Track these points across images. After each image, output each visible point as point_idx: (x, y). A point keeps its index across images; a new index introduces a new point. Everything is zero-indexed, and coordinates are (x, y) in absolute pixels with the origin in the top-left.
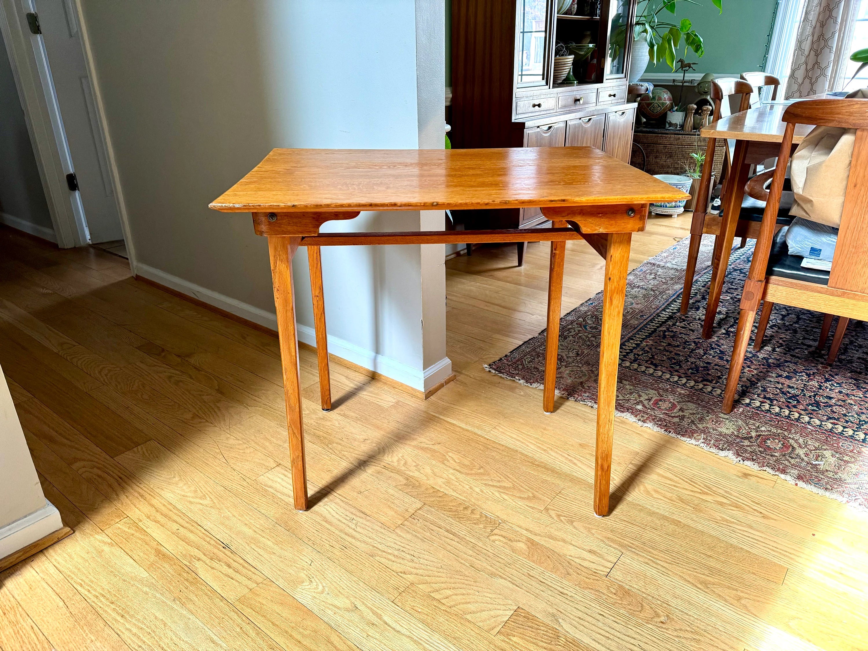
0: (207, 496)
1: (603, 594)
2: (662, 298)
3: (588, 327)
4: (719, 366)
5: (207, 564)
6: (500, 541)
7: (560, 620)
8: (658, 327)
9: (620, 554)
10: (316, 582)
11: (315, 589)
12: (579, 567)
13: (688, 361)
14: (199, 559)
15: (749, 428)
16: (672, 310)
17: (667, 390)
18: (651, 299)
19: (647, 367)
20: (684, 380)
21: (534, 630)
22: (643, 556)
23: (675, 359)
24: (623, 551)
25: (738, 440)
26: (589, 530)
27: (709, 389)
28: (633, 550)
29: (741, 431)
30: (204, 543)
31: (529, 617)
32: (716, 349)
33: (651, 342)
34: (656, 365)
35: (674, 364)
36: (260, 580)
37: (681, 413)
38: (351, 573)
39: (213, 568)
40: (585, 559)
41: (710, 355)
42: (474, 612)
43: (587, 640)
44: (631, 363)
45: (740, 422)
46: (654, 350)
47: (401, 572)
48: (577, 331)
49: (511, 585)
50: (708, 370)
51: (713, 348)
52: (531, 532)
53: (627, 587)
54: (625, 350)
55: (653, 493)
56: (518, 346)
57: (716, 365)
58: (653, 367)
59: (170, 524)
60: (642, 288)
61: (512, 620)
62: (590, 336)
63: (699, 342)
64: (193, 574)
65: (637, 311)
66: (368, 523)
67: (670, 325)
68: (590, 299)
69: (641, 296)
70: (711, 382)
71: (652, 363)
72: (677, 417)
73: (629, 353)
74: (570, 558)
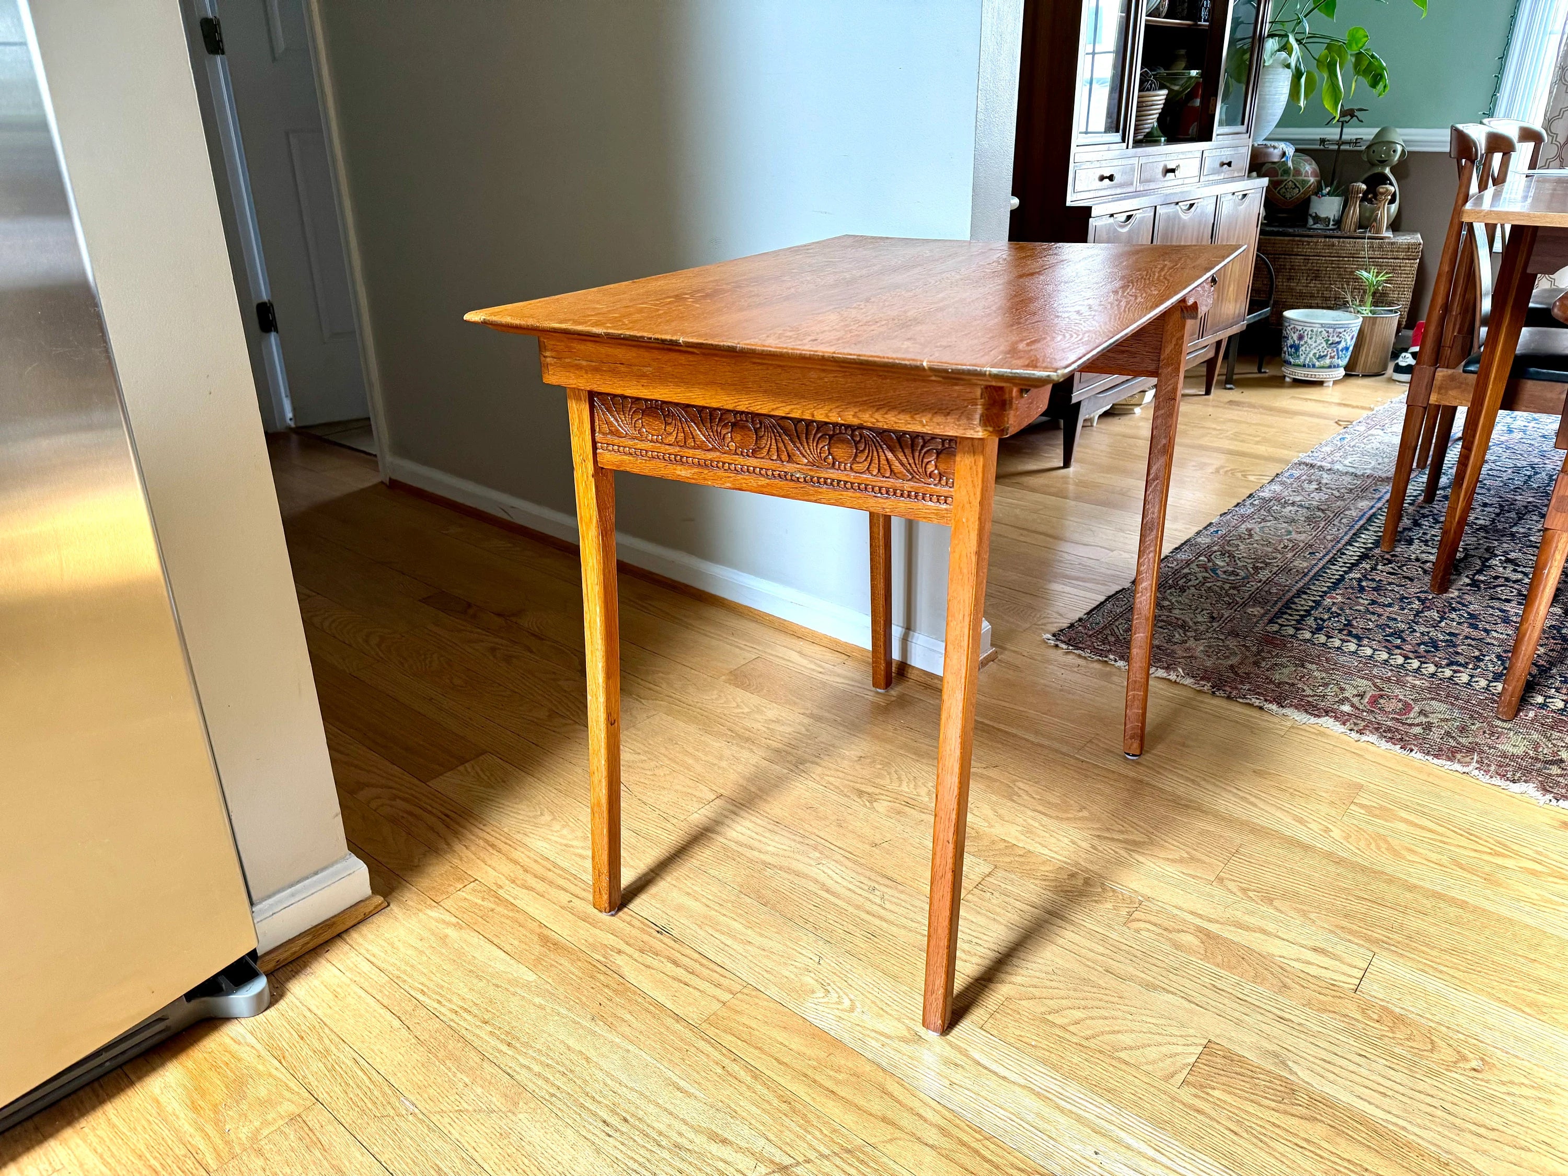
1: (1357, 1019)
2: (1340, 522)
3: (1219, 572)
4: (1473, 639)
5: (636, 960)
6: (1149, 930)
7: (1291, 1064)
8: (1346, 572)
9: (1371, 954)
10: (837, 992)
11: (837, 1003)
12: (1302, 975)
13: (1415, 631)
14: (620, 952)
15: (1554, 745)
16: (1364, 543)
17: (1389, 679)
18: (1322, 526)
19: (1343, 641)
20: (1416, 664)
21: (1247, 1079)
22: (1413, 959)
23: (1390, 628)
24: (1375, 949)
25: (1539, 765)
26: (1305, 914)
27: (1465, 678)
28: (1393, 948)
29: (1541, 750)
30: (622, 925)
31: (1233, 1058)
32: (1459, 610)
33: (1340, 599)
34: (1359, 638)
35: (1391, 635)
36: (737, 987)
37: (1423, 719)
39: (648, 967)
40: (1309, 963)
41: (1453, 620)
44: (1313, 633)
45: (1535, 735)
46: (1348, 611)
48: (1201, 579)
49: (1188, 1005)
50: (1455, 646)
51: (1454, 609)
52: (1201, 916)
53: (1397, 1010)
54: (1297, 611)
55: (1404, 852)
56: (1098, 603)
58: (1355, 641)
59: (554, 893)
60: (1301, 506)
61: (1203, 1061)
62: (1226, 586)
63: (1426, 598)
64: (616, 976)
65: (1302, 545)
66: (903, 898)
67: (1366, 569)
68: (1212, 522)
69: (1303, 519)
70: (1465, 666)
71: (1350, 634)
72: (1418, 725)
73: (1305, 616)
74: (1282, 960)
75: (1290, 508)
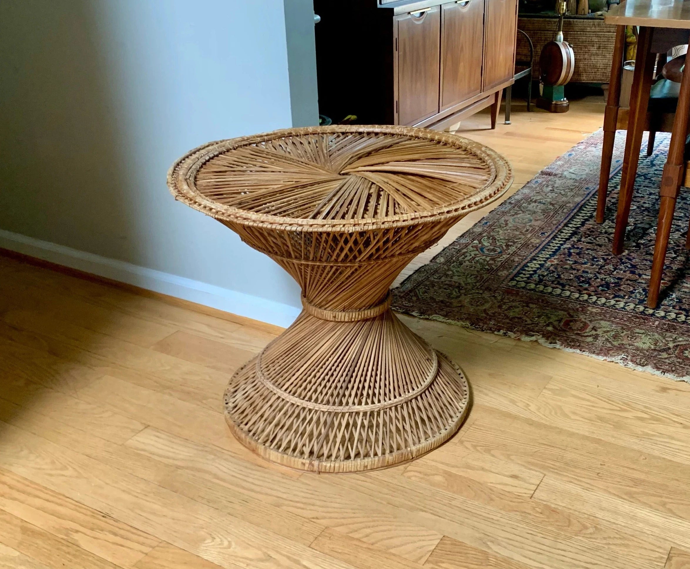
0: (68, 467)
1: (530, 514)
2: (563, 212)
3: (484, 250)
4: (631, 281)
5: (88, 536)
6: (416, 476)
7: (489, 543)
8: (562, 245)
9: (542, 475)
10: (220, 538)
11: (220, 544)
12: (502, 492)
13: (598, 278)
14: (77, 531)
15: (667, 341)
16: (575, 225)
17: (577, 309)
18: (551, 214)
19: (553, 288)
20: (594, 298)
21: (463, 555)
22: (566, 476)
23: (583, 277)
24: (545, 472)
25: (656, 353)
26: (508, 456)
27: (622, 304)
28: (556, 471)
29: (658, 344)
30: (79, 515)
31: (455, 543)
32: (626, 263)
33: (556, 262)
34: (563, 286)
35: (583, 282)
36: (155, 544)
37: (594, 332)
38: (258, 525)
39: (95, 538)
40: (506, 485)
41: (621, 270)
42: (398, 546)
43: (517, 557)
44: (536, 285)
45: (657, 336)
46: (559, 269)
47: (313, 518)
48: (473, 255)
49: (434, 517)
50: (620, 286)
51: (623, 263)
52: (447, 465)
53: (553, 506)
54: (529, 271)
55: (570, 415)
56: (407, 276)
57: (627, 280)
58: (560, 287)
59: (31, 500)
60: (540, 202)
61: (440, 548)
62: (488, 259)
63: (608, 259)
64: (75, 546)
65: (537, 228)
66: (266, 475)
67: (574, 241)
68: (484, 218)
69: (540, 211)
70: (623, 298)
71: (559, 283)
72: (590, 336)
73: (533, 274)
74: (492, 485)
75: (534, 204)
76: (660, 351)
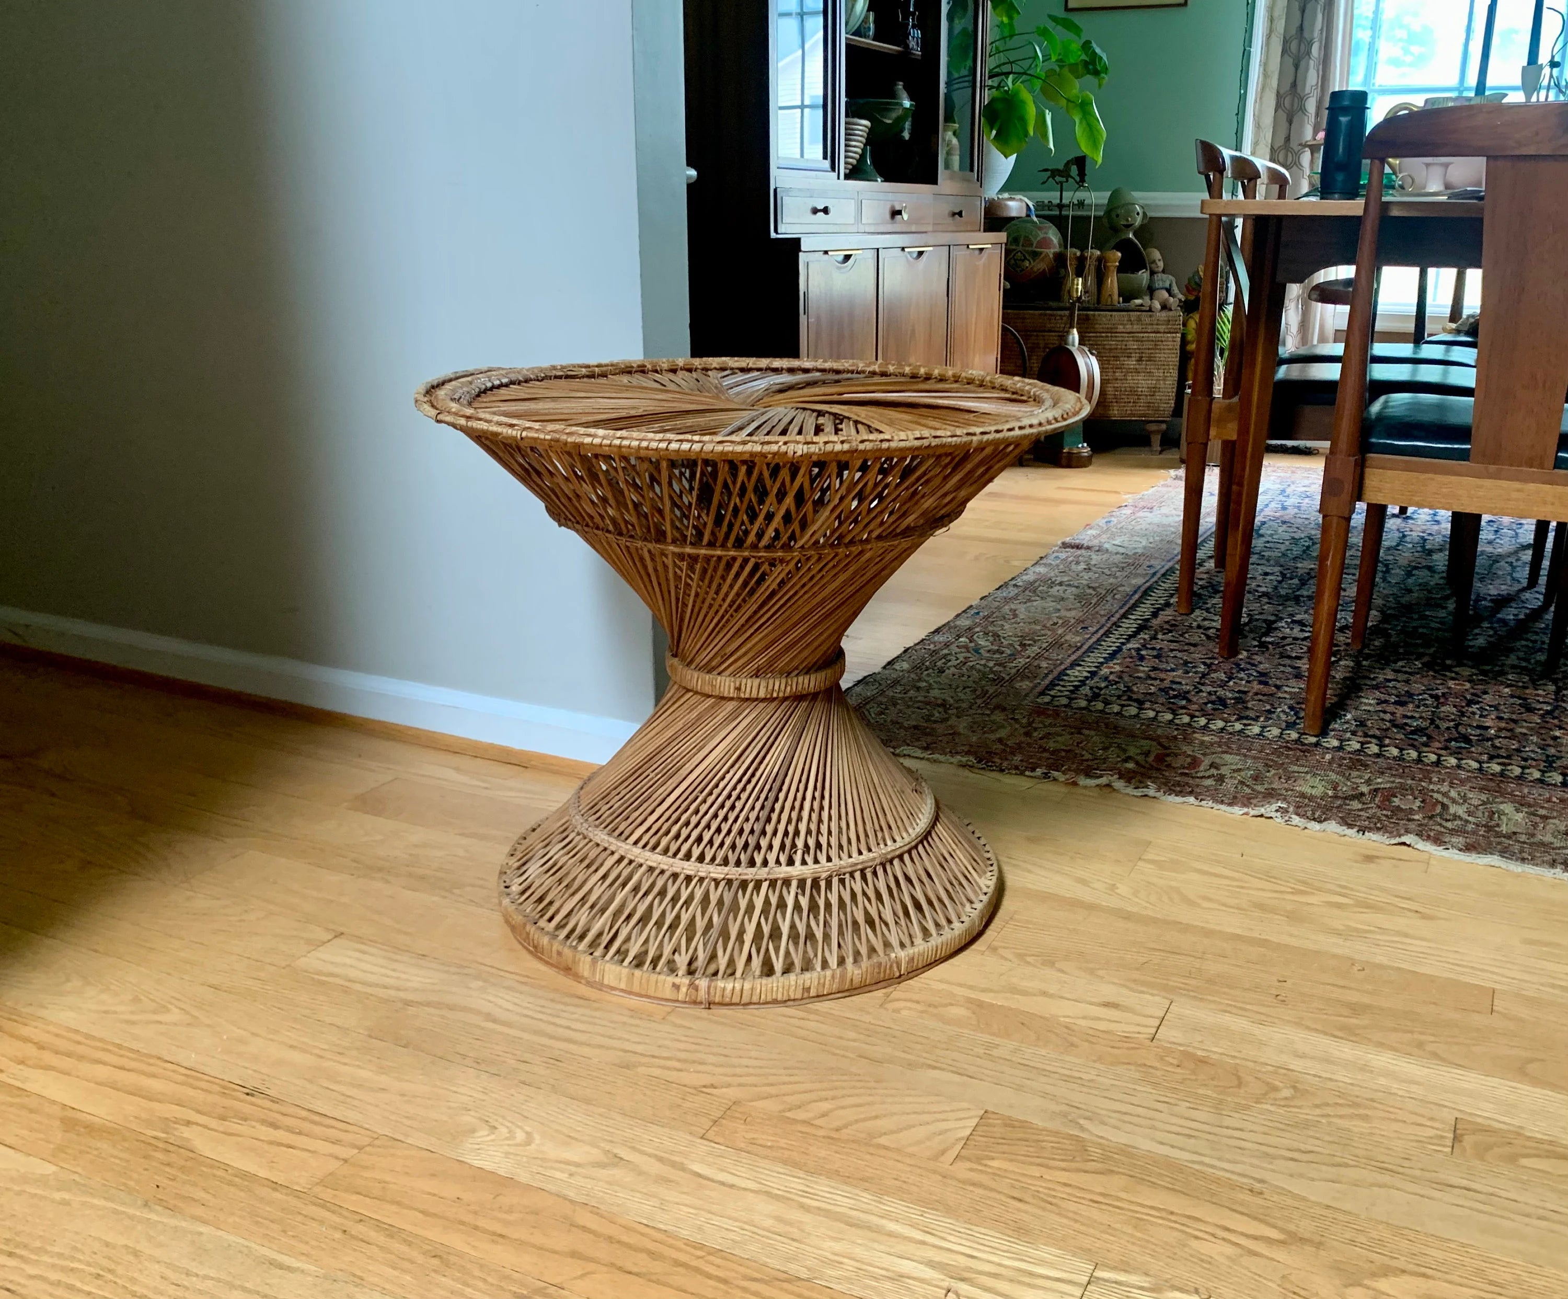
1: (1156, 1068)
2: (1114, 598)
3: (982, 651)
4: (1263, 694)
5: (212, 1129)
6: (910, 1010)
7: (1082, 1122)
8: (1123, 644)
9: (1168, 1002)
10: (507, 1127)
11: (507, 1138)
12: (1091, 1032)
13: (1201, 691)
14: (189, 1124)
15: (1354, 783)
16: (1141, 615)
17: (1175, 738)
18: (1093, 602)
19: (1123, 706)
20: (1203, 721)
21: (1031, 1144)
22: (1214, 1002)
23: (1174, 690)
24: (1171, 997)
25: (1339, 802)
26: (1093, 972)
27: (1256, 730)
28: (1193, 994)
29: (1339, 788)
30: (193, 1093)
31: (1011, 1126)
32: (1248, 669)
33: (1118, 668)
34: (1140, 702)
35: (1175, 697)
36: (363, 1140)
37: (1215, 772)
38: (587, 1101)
39: (231, 1135)
40: (1099, 1019)
41: (1241, 679)
42: (892, 1132)
43: (1145, 1145)
44: (1089, 701)
45: (1333, 776)
46: (1126, 679)
47: (705, 1086)
48: (962, 659)
49: (957, 1078)
50: (1245, 702)
51: (1243, 669)
52: (972, 987)
53: (1199, 1053)
54: (1071, 681)
55: (1199, 901)
57: (1256, 694)
58: (1135, 704)
61: (980, 1133)
62: (991, 664)
63: (1212, 663)
64: (181, 1150)
65: (1073, 621)
66: (597, 1014)
67: (1145, 639)
68: (971, 606)
69: (1072, 597)
70: (1256, 719)
71: (1130, 699)
72: (1209, 777)
73: (1079, 686)
74: (1067, 1020)
75: (1058, 588)
76: (1346, 798)
